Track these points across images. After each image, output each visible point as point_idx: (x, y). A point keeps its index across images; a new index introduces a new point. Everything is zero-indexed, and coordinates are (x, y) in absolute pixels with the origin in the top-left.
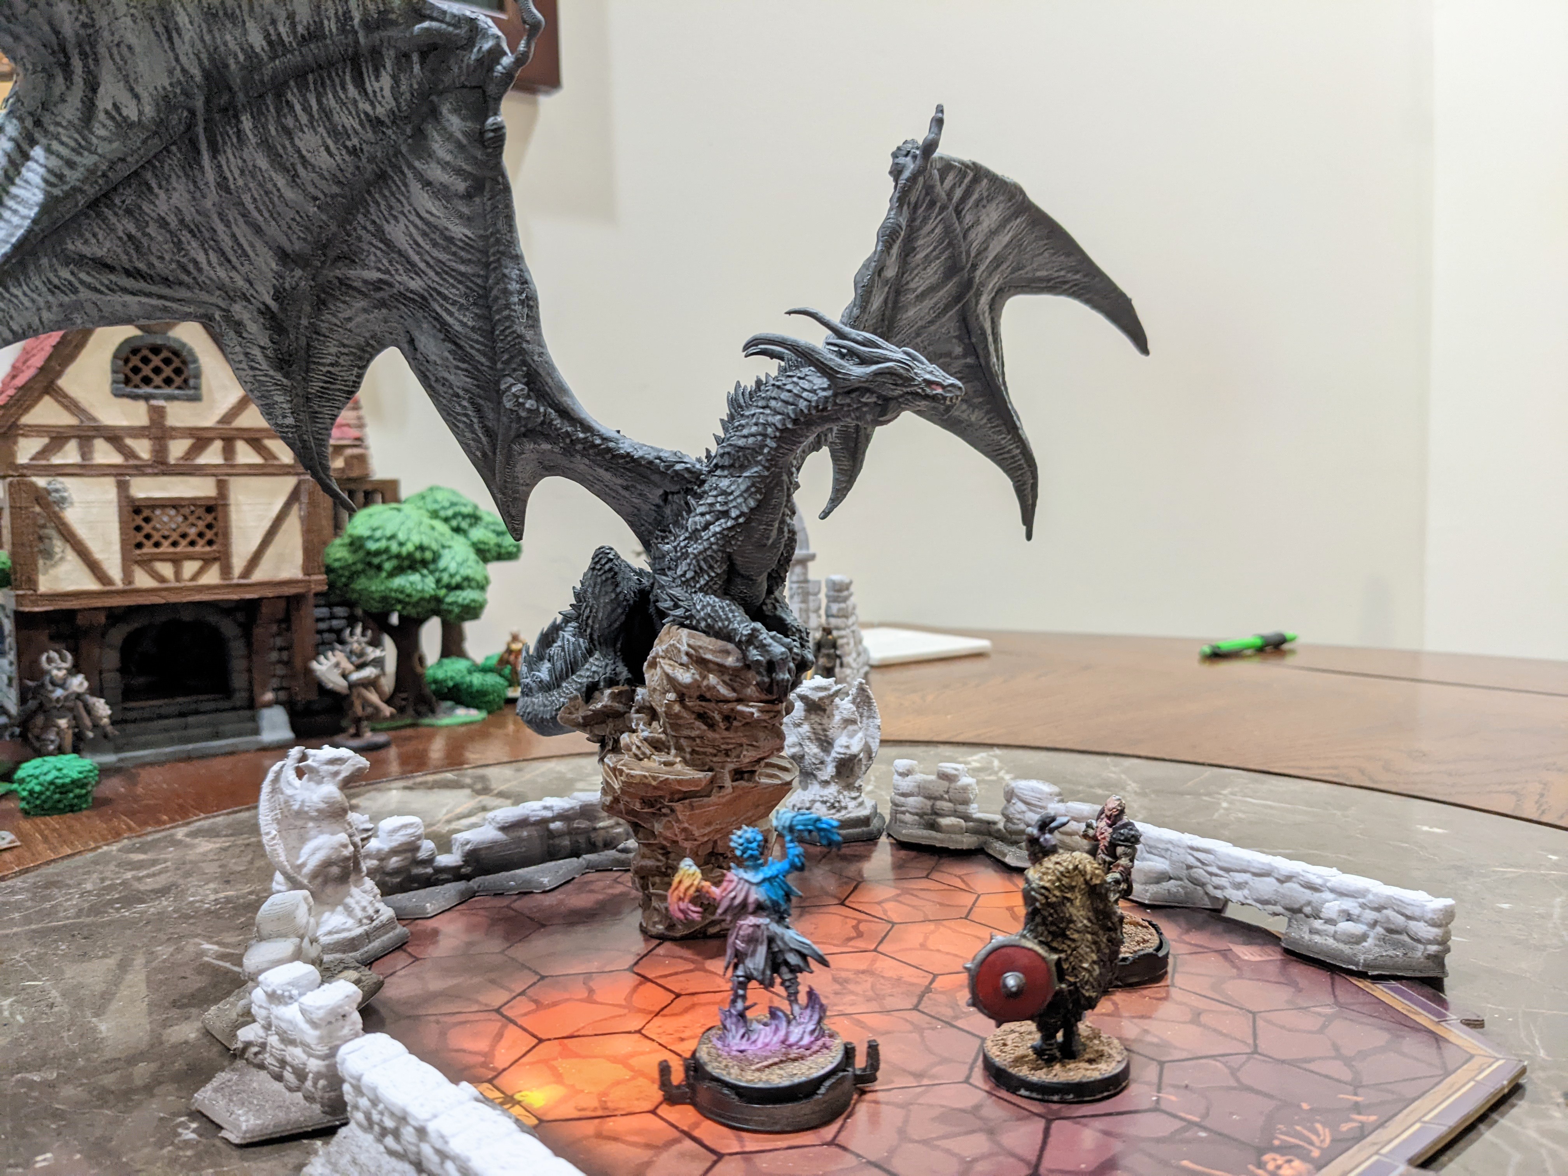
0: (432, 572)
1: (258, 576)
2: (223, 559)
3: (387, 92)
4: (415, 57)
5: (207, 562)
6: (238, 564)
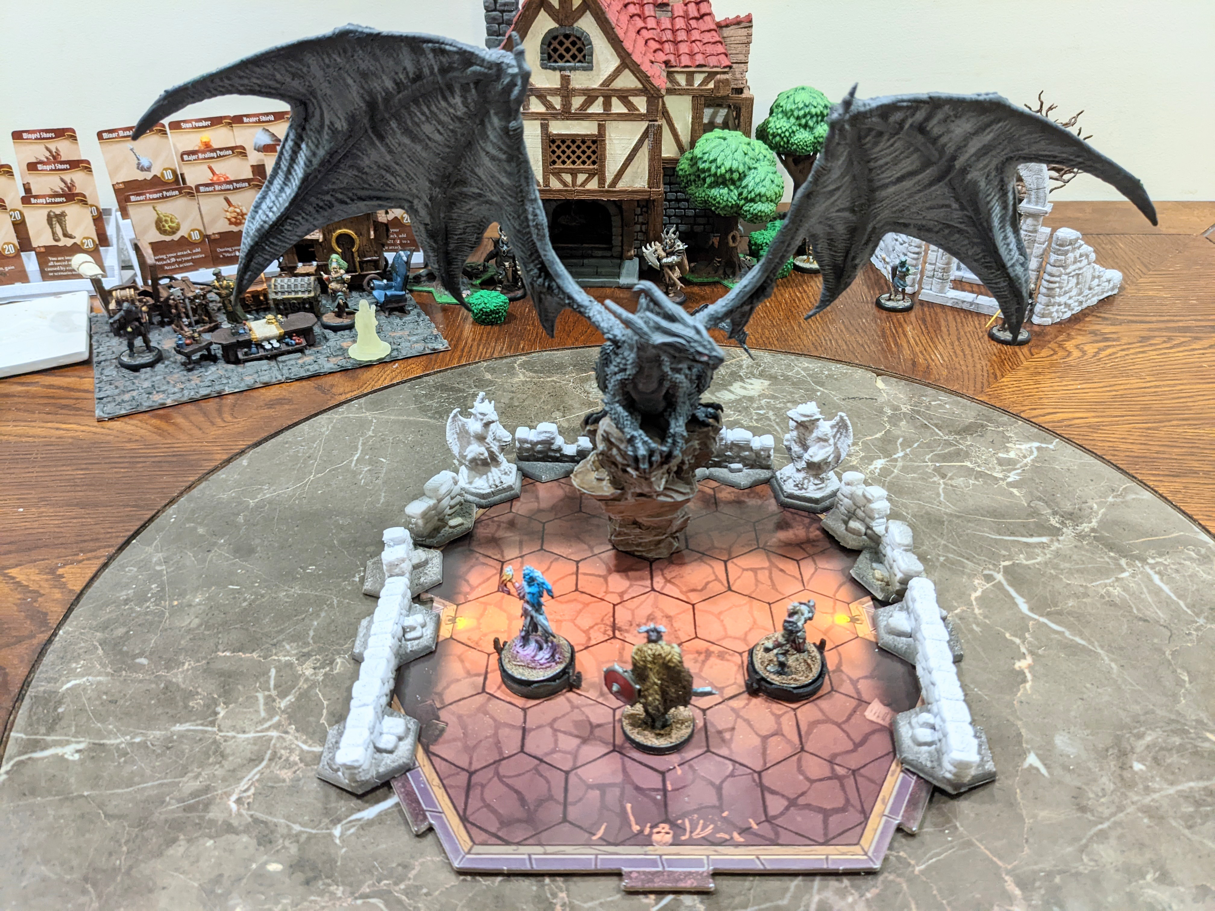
0: (737, 188)
1: (620, 186)
2: (600, 173)
3: (460, 104)
4: (472, 86)
5: (591, 175)
6: (609, 177)
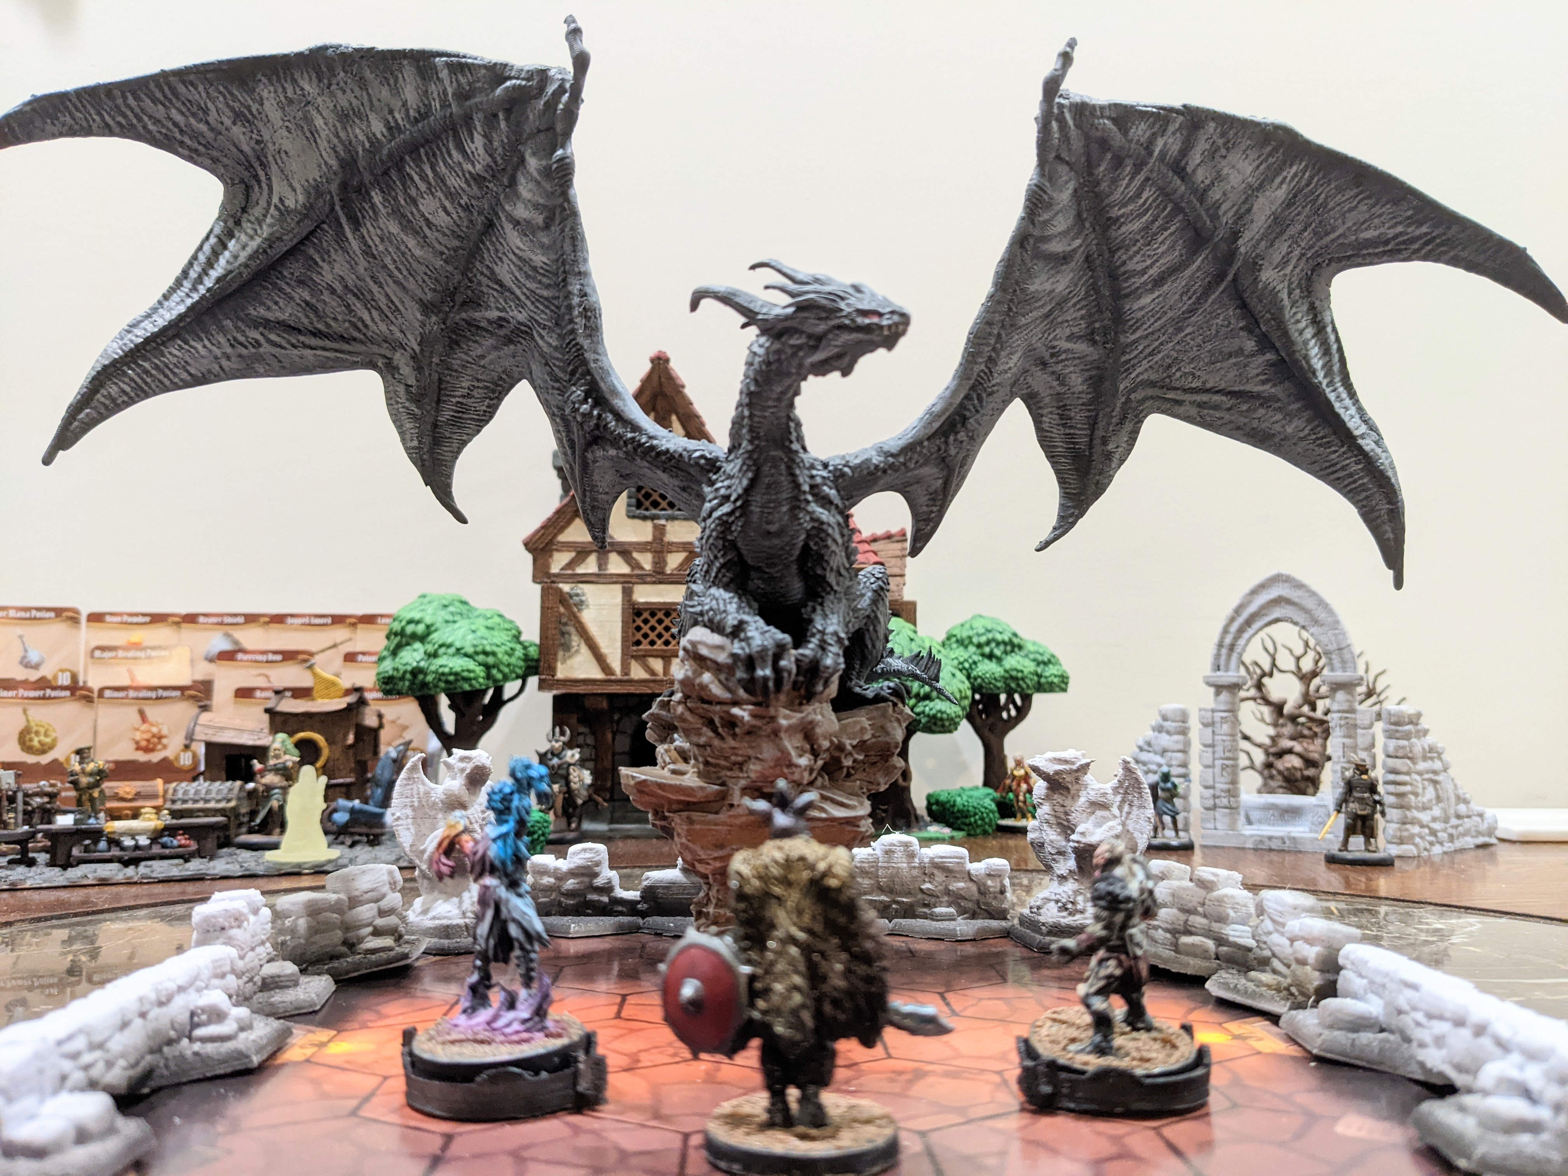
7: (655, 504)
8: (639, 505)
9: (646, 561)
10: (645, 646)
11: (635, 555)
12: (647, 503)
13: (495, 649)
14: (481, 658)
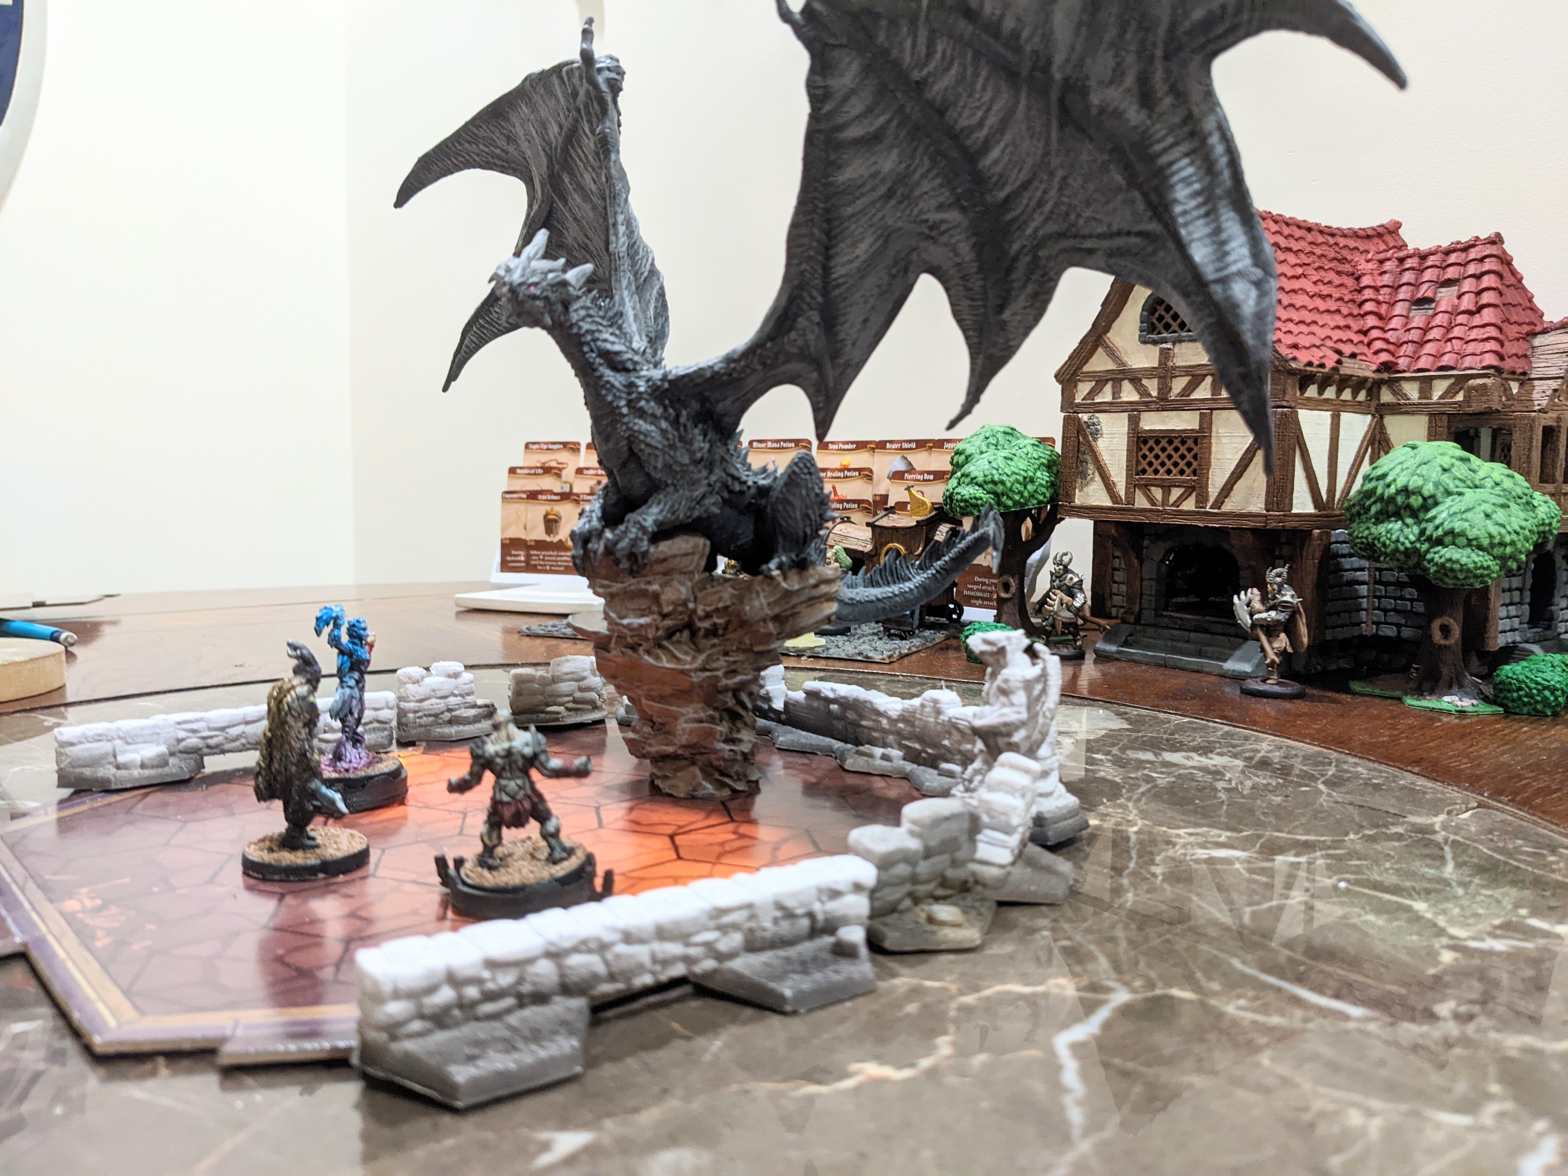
1: (1229, 506)
2: (1198, 488)
6: (1212, 494)
7: (1167, 327)
8: (1152, 329)
9: (1152, 386)
10: (1150, 475)
11: (1144, 382)
12: (1160, 326)
13: (1004, 478)
14: (990, 486)
